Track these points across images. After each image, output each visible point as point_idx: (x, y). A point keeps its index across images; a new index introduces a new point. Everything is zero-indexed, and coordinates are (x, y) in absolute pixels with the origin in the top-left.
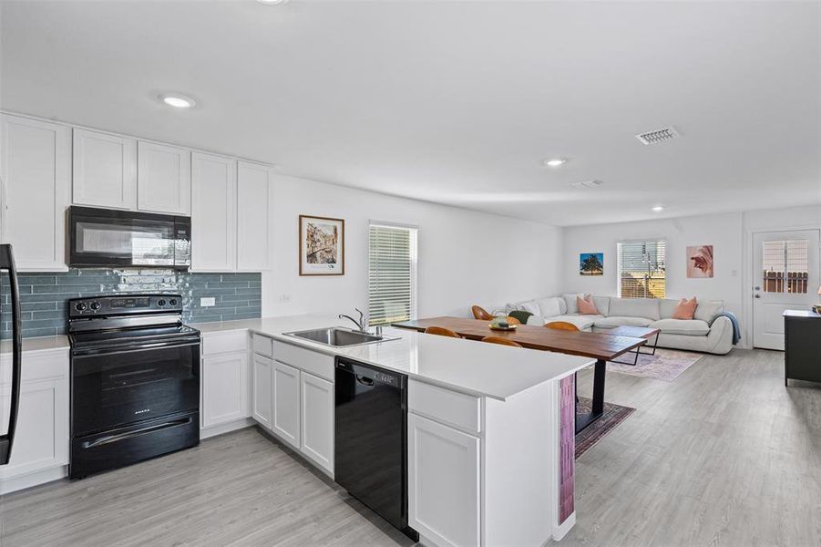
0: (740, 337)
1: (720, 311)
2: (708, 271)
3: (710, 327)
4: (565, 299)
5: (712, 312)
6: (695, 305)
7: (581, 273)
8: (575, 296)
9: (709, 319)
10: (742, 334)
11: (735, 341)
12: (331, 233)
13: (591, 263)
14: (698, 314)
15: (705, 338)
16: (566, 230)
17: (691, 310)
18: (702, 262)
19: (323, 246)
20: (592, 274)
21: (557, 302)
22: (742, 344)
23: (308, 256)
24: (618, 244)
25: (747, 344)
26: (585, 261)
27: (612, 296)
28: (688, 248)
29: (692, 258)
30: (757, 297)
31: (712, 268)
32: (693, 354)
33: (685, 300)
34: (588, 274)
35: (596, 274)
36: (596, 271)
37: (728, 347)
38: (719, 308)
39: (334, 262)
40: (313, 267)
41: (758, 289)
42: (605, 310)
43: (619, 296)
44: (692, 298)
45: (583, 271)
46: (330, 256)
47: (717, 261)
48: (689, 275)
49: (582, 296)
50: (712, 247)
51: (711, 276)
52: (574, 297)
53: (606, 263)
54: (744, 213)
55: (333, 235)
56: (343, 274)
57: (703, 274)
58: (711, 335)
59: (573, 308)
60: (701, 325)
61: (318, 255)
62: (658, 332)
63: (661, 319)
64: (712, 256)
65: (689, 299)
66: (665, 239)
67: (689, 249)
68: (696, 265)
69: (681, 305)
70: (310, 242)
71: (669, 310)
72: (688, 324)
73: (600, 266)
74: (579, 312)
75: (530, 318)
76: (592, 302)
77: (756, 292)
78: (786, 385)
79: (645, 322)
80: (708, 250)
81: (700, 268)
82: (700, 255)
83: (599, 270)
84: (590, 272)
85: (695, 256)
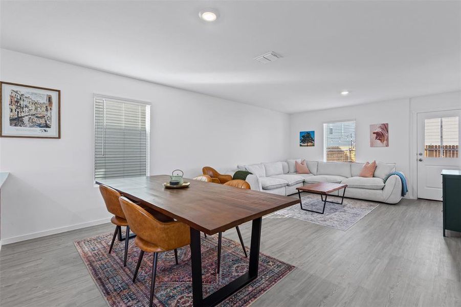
0: (407, 191)
1: (393, 171)
2: (385, 142)
3: (385, 183)
4: (288, 163)
5: (387, 172)
6: (375, 167)
7: (301, 145)
8: (295, 160)
9: (384, 177)
10: (409, 188)
11: (403, 194)
12: (44, 100)
13: (307, 138)
14: (377, 173)
15: (381, 192)
16: (291, 115)
17: (372, 170)
18: (381, 135)
19: (33, 112)
20: (307, 146)
21: (281, 165)
22: (409, 196)
23: (12, 120)
24: (324, 124)
25: (413, 195)
26: (303, 137)
27: (320, 160)
28: (370, 125)
29: (374, 133)
30: (420, 160)
31: (387, 140)
32: (372, 204)
33: (368, 163)
34: (305, 146)
35: (310, 146)
36: (310, 144)
37: (397, 198)
38: (392, 169)
39: (47, 126)
40: (17, 130)
41: (421, 154)
42: (314, 170)
43: (325, 160)
44: (373, 161)
45: (302, 144)
46: (42, 121)
47: (391, 134)
48: (372, 145)
49: (299, 161)
50: (387, 124)
51: (387, 145)
52: (293, 161)
53: (317, 138)
54: (410, 99)
55: (47, 102)
56: (59, 137)
57: (381, 144)
58: (386, 189)
59: (292, 169)
60: (378, 181)
61: (26, 119)
62: (345, 187)
63: (352, 177)
64: (388, 131)
65: (371, 162)
66: (355, 120)
67: (372, 126)
68: (377, 137)
69: (365, 167)
70: (14, 107)
71: (357, 170)
72: (370, 181)
73: (312, 140)
74: (297, 172)
75: (249, 176)
76: (305, 164)
77: (420, 157)
78: (444, 235)
79: (339, 178)
80: (385, 127)
81: (379, 139)
82: (379, 130)
83: (312, 143)
84: (306, 144)
85: (376, 131)
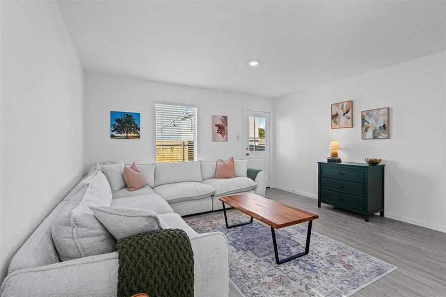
2: (225, 136)
6: (234, 165)
7: (112, 136)
13: (125, 124)
18: (222, 128)
20: (127, 137)
26: (117, 120)
29: (216, 125)
30: (247, 154)
31: (227, 134)
34: (122, 138)
35: (133, 137)
36: (132, 134)
41: (247, 149)
45: (115, 134)
47: (230, 128)
48: (214, 140)
50: (227, 117)
51: (227, 140)
53: (143, 124)
57: (222, 138)
64: (227, 125)
67: (213, 117)
68: (218, 131)
73: (137, 128)
77: (247, 152)
80: (225, 119)
81: (220, 133)
82: (220, 122)
83: (135, 132)
84: (125, 135)
85: (217, 123)
